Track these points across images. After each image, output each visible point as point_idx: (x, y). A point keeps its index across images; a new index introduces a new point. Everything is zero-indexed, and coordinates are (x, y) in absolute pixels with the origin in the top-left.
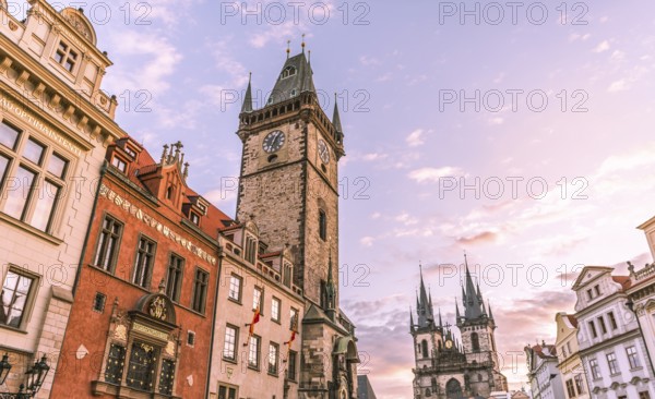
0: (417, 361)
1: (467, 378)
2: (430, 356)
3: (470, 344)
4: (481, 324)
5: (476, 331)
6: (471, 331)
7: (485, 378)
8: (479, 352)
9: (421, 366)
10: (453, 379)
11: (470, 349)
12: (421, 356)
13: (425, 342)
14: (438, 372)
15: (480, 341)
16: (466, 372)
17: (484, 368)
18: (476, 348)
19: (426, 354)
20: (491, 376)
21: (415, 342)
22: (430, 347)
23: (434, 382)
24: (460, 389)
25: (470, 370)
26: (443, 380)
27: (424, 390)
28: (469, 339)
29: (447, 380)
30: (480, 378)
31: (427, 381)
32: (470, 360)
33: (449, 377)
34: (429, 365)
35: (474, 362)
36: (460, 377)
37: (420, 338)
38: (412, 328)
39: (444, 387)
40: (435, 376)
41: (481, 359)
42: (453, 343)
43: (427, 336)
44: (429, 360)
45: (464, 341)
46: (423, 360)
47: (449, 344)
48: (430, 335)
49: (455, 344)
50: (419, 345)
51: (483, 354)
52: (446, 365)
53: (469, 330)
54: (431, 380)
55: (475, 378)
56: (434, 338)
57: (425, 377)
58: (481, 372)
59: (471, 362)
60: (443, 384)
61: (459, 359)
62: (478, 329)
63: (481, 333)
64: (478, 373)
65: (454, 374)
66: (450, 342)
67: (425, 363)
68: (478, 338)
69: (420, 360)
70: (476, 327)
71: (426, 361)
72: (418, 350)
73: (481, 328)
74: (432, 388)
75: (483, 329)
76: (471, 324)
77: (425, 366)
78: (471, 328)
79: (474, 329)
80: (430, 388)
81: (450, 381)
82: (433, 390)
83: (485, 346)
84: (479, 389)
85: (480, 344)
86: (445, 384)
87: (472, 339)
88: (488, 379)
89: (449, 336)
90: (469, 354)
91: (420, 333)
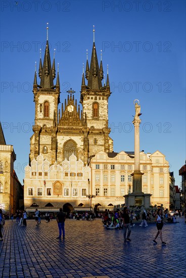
0: (36, 119)
1: (86, 141)
2: (51, 116)
3: (91, 112)
4: (104, 95)
5: (98, 101)
6: (93, 100)
7: (100, 142)
8: (98, 120)
9: (41, 125)
10: (71, 140)
11: (90, 115)
12: (41, 116)
13: (46, 102)
14: (58, 132)
15: (100, 110)
16: (85, 134)
17: (100, 132)
18: (96, 116)
19: (46, 114)
21: (37, 101)
22: (52, 108)
23: (55, 142)
24: (76, 149)
25: (89, 133)
26: (62, 139)
27: (42, 147)
29: (65, 140)
30: (96, 141)
31: (45, 140)
32: (89, 126)
33: (67, 138)
35: (93, 127)
36: (78, 140)
38: (35, 87)
40: (55, 135)
41: (98, 125)
43: (51, 98)
44: (50, 120)
45: (85, 108)
46: (43, 119)
47: (71, 109)
48: (53, 98)
49: (76, 109)
50: (41, 105)
51: (102, 122)
52: (65, 127)
53: (92, 98)
54: (51, 139)
55: (91, 141)
56: (57, 101)
57: (44, 136)
58: (97, 137)
59: (90, 127)
60: (61, 144)
61: (79, 124)
62: (100, 99)
63: (102, 104)
64: (95, 137)
65: (73, 136)
66: (73, 107)
67: (45, 122)
68: (98, 107)
69: (40, 119)
70: (98, 97)
71: (47, 121)
72: (39, 109)
73: (103, 99)
74: (50, 146)
75: (104, 100)
76: (95, 94)
77: (44, 125)
78: (94, 97)
79: (96, 99)
80: (47, 146)
81: (68, 141)
82: (52, 147)
83: (104, 115)
84: (93, 151)
85: (100, 113)
86: (63, 144)
87: (93, 108)
88: (102, 144)
89: (71, 101)
90: (89, 120)
91: (43, 94)
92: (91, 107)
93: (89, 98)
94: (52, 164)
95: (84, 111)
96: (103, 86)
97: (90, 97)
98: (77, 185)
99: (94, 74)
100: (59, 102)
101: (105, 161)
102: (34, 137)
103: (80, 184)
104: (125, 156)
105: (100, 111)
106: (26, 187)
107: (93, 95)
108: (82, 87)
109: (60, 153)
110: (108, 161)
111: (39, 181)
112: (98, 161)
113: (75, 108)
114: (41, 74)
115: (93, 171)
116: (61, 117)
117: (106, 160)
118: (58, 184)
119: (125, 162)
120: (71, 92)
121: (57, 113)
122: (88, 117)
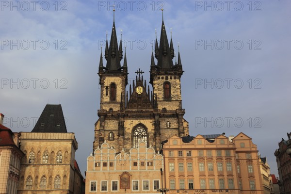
0: (102, 103)
1: (157, 125)
2: (118, 99)
3: (162, 92)
4: (175, 74)
5: (169, 80)
6: (164, 80)
7: (174, 125)
8: (171, 101)
9: (107, 109)
10: (141, 125)
12: (107, 99)
13: (113, 85)
14: (126, 116)
15: (172, 90)
16: (157, 117)
18: (168, 97)
19: (113, 97)
20: (180, 124)
21: (102, 84)
22: (119, 91)
23: (121, 127)
24: (147, 135)
25: (160, 116)
26: (129, 124)
27: (108, 133)
29: (134, 125)
30: (169, 124)
31: (112, 125)
32: (160, 107)
33: (136, 122)
34: (116, 109)
35: (164, 109)
36: (149, 124)
37: (108, 81)
39: (129, 131)
40: (122, 120)
41: (171, 107)
43: (117, 80)
44: (117, 103)
45: (156, 88)
46: (109, 103)
47: (139, 90)
48: (120, 79)
49: (145, 91)
50: (107, 88)
51: (174, 103)
52: (134, 110)
53: (163, 78)
54: (118, 124)
55: (163, 124)
56: (124, 83)
57: (110, 121)
58: (170, 120)
59: (161, 109)
60: (129, 129)
61: (149, 106)
62: (171, 78)
63: (174, 83)
64: (167, 120)
65: (142, 119)
66: (141, 88)
67: (112, 106)
68: (170, 87)
69: (106, 103)
70: (169, 77)
71: (113, 104)
72: (105, 92)
73: (175, 78)
74: (117, 132)
75: (177, 80)
76: (166, 73)
77: (111, 109)
78: (165, 77)
79: (167, 78)
80: (114, 132)
81: (137, 126)
82: (119, 133)
83: (177, 95)
84: (166, 136)
85: (172, 93)
86: (131, 129)
87: (164, 88)
88: (177, 127)
89: (139, 82)
90: (160, 101)
91: (109, 76)
92: (161, 87)
93: (159, 78)
94: (120, 152)
95: (155, 92)
96: (174, 64)
97: (161, 77)
98: (147, 176)
99: (164, 53)
100: (127, 83)
101: (179, 147)
102: (99, 122)
103: (151, 175)
104: (203, 140)
106: (88, 181)
107: (164, 75)
108: (151, 67)
109: (128, 139)
110: (183, 147)
111: (104, 173)
112: (172, 147)
113: (144, 89)
114: (107, 56)
115: (167, 159)
116: (129, 99)
117: (181, 145)
118: (126, 176)
119: (203, 147)
120: (139, 72)
121: (125, 96)
122: (159, 98)
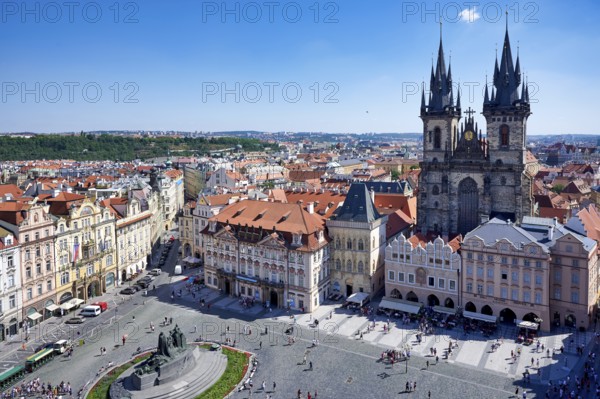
0: (425, 151)
1: (487, 181)
2: (443, 147)
3: (497, 139)
4: (516, 114)
5: (508, 123)
6: (501, 123)
7: (510, 181)
8: (508, 150)
9: (430, 158)
10: (469, 178)
11: (496, 144)
12: (431, 147)
13: (438, 130)
14: (452, 168)
15: (511, 136)
16: (487, 172)
17: (510, 169)
18: (504, 144)
19: (437, 144)
20: (518, 181)
21: (425, 128)
22: (444, 137)
23: (445, 180)
24: (476, 191)
25: (493, 170)
26: (456, 178)
27: (432, 186)
28: (497, 132)
29: (461, 179)
30: (504, 181)
31: (435, 177)
32: (494, 159)
33: (464, 175)
34: (441, 159)
35: (499, 162)
36: (478, 178)
37: (433, 124)
38: (423, 110)
39: (456, 186)
40: (447, 172)
41: (507, 158)
42: (475, 134)
43: (441, 123)
44: (442, 152)
45: (489, 133)
46: (433, 151)
47: (469, 136)
48: (446, 122)
49: (476, 136)
50: (430, 133)
51: (513, 153)
52: (462, 161)
53: (499, 120)
55: (497, 180)
56: (450, 127)
57: (434, 173)
58: (505, 175)
59: (495, 161)
60: (455, 183)
61: (480, 155)
62: (510, 120)
63: (514, 126)
64: (502, 175)
65: (471, 173)
66: (472, 133)
67: (436, 155)
68: (508, 131)
69: (430, 151)
70: (508, 118)
71: (438, 153)
72: (428, 139)
73: (516, 120)
75: (518, 122)
76: (503, 113)
77: (435, 159)
78: (502, 118)
79: (505, 120)
80: (439, 185)
81: (464, 180)
83: (518, 143)
84: (500, 194)
85: (511, 141)
86: (458, 183)
87: (501, 132)
88: (513, 184)
89: (470, 125)
90: (494, 151)
91: (433, 118)
93: (494, 120)
97: (497, 118)
98: (443, 275)
102: (421, 175)
103: (447, 274)
105: (510, 138)
107: (501, 115)
109: (454, 195)
111: (401, 264)
114: (432, 88)
115: (464, 261)
116: (456, 147)
118: (422, 271)
120: (470, 112)
121: (450, 143)
122: (492, 147)
